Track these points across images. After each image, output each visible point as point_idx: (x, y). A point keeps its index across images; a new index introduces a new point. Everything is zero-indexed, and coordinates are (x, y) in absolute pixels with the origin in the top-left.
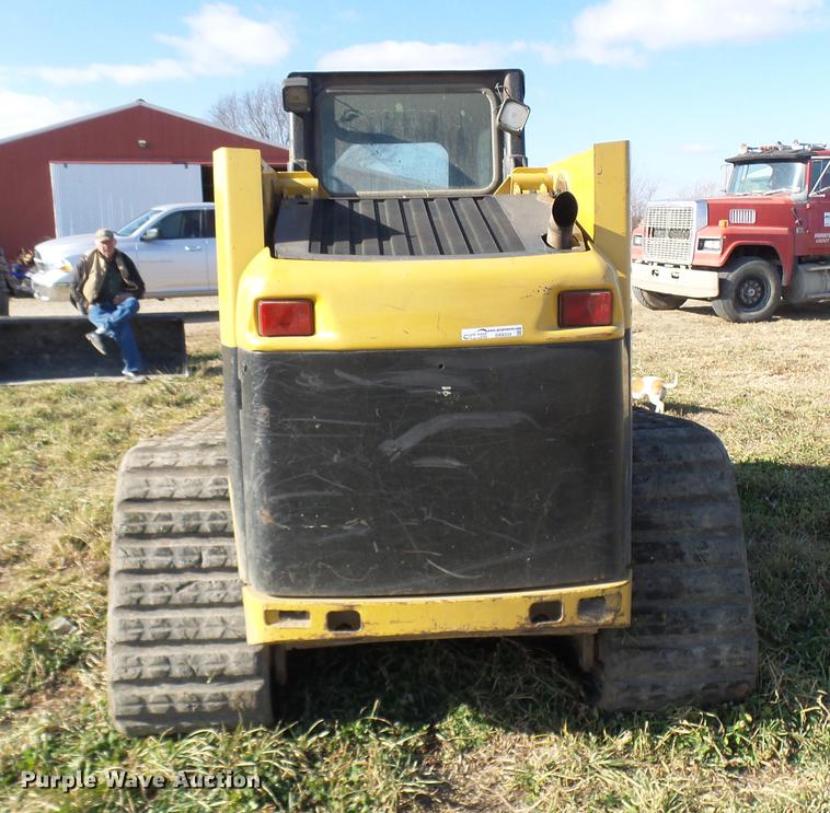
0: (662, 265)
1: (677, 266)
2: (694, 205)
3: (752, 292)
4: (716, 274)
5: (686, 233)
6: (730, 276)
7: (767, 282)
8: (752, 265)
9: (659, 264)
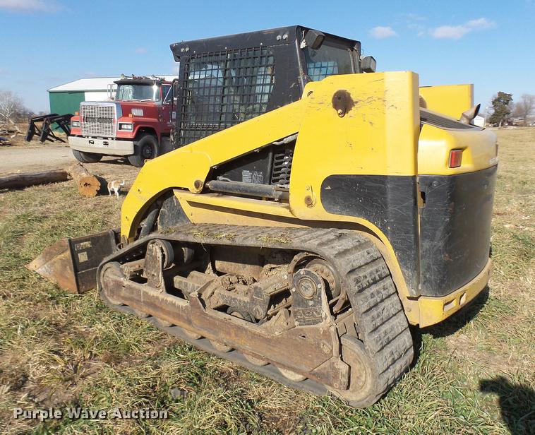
0: (95, 138)
1: (107, 138)
2: (115, 105)
3: (148, 151)
4: (132, 142)
5: (110, 120)
6: (138, 143)
7: (153, 146)
8: (147, 137)
9: (93, 137)
